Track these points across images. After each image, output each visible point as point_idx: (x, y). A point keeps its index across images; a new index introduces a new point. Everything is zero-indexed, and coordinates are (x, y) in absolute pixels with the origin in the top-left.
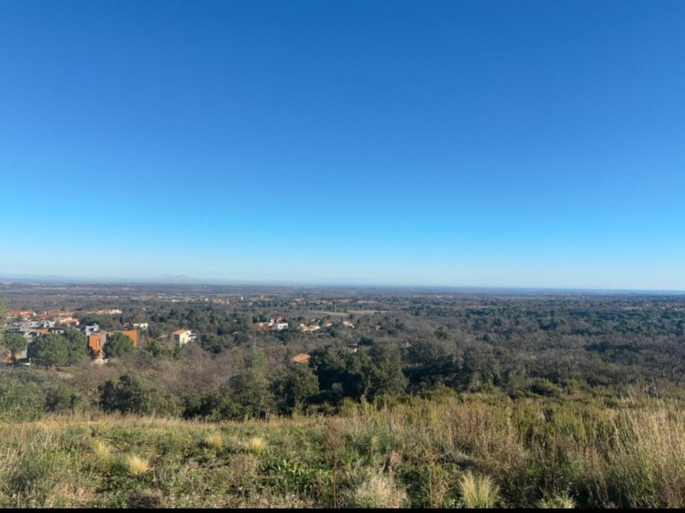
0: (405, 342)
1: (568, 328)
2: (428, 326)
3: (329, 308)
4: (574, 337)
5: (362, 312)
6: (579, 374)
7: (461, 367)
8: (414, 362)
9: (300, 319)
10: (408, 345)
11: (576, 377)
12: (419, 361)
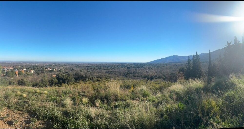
0: (74, 73)
1: (103, 69)
2: (78, 69)
3: (59, 66)
4: (104, 70)
5: (66, 67)
6: (104, 77)
7: (84, 77)
8: (76, 76)
9: (54, 68)
10: (75, 73)
11: (104, 78)
12: (77, 76)
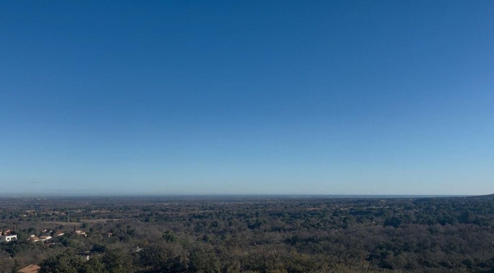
0: (135, 247)
1: (269, 227)
2: (156, 231)
3: (62, 219)
4: (273, 234)
5: (95, 221)
6: (281, 264)
7: (187, 266)
9: (30, 230)
10: (138, 250)
11: (280, 268)
12: (150, 264)
